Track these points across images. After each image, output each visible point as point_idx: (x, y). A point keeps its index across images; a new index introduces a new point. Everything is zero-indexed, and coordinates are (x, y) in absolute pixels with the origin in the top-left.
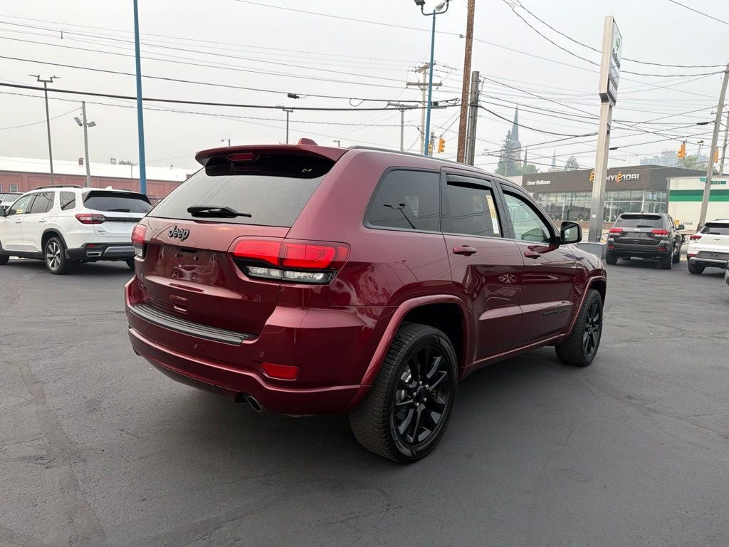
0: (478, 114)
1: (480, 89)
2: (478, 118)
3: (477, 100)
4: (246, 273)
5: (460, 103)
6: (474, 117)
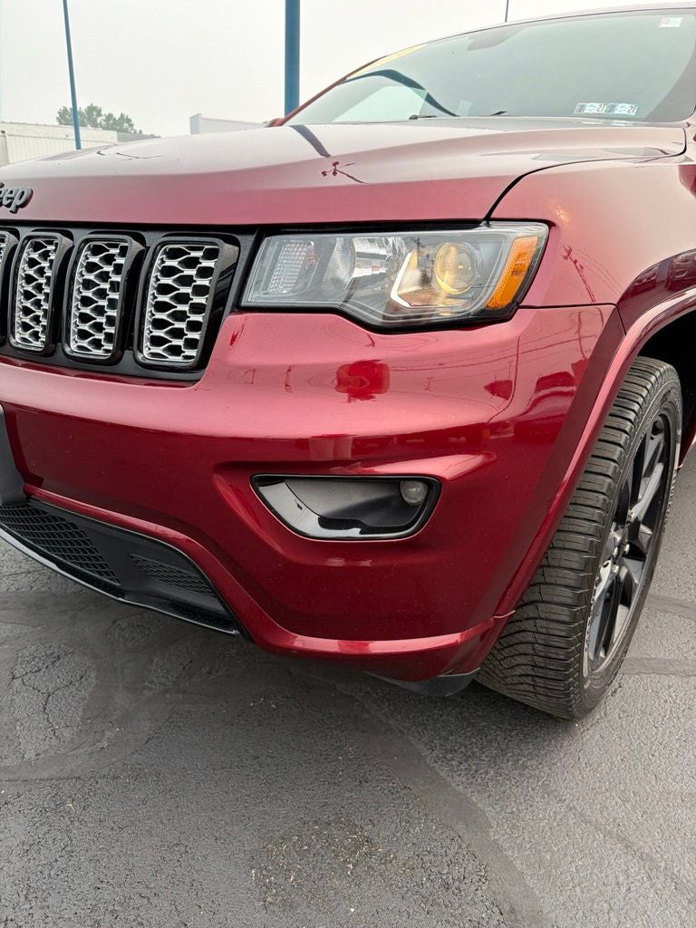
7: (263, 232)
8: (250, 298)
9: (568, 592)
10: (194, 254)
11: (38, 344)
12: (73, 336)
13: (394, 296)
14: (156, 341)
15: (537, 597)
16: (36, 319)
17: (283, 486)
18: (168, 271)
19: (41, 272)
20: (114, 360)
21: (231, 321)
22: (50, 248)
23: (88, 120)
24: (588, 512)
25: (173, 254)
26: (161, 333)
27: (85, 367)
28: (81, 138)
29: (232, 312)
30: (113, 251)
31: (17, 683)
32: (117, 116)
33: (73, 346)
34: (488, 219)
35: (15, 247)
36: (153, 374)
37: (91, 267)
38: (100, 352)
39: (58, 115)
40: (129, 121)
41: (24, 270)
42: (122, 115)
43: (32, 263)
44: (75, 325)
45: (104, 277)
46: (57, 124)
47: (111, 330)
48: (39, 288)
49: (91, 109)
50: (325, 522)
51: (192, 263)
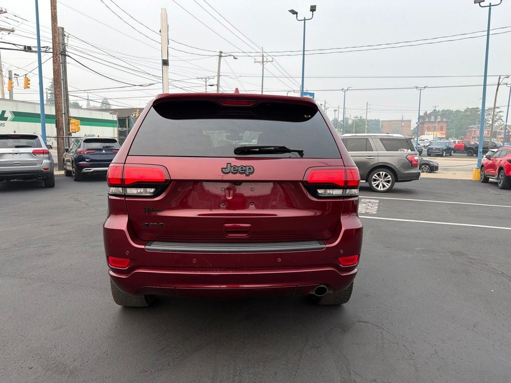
0: (67, 61)
1: (66, 42)
2: (67, 64)
3: (64, 50)
4: (316, 195)
5: (51, 50)
6: (65, 63)
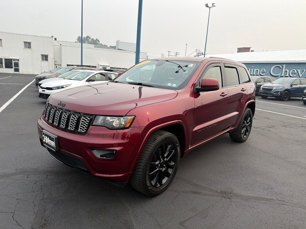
7: (96, 115)
8: (94, 124)
9: (142, 170)
10: (87, 117)
11: (64, 127)
12: (69, 127)
13: (114, 124)
14: (81, 129)
15: (138, 171)
16: (64, 123)
17: (95, 150)
18: (83, 119)
19: (66, 116)
20: (75, 131)
21: (91, 127)
22: (67, 113)
23: (86, 40)
24: (145, 157)
25: (84, 117)
26: (81, 128)
27: (70, 132)
28: (83, 47)
29: (91, 126)
30: (76, 115)
31: (53, 186)
32: (95, 39)
33: (69, 128)
34: (126, 115)
35: (62, 112)
36: (80, 134)
37: (73, 117)
38: (73, 129)
39: (77, 38)
40: (98, 41)
41: (63, 116)
42: (96, 39)
43: (64, 115)
44: (70, 125)
45: (75, 119)
46: (77, 41)
47: (76, 122)
48: (65, 119)
49: (87, 37)
50: (101, 156)
51: (87, 118)
